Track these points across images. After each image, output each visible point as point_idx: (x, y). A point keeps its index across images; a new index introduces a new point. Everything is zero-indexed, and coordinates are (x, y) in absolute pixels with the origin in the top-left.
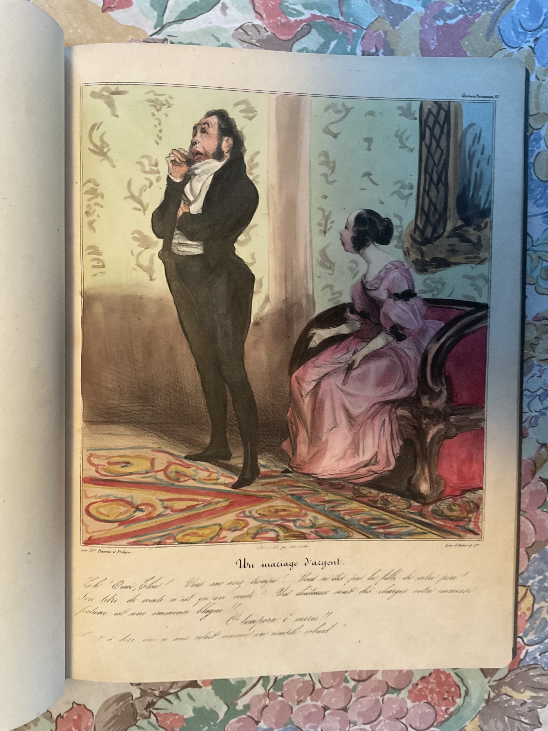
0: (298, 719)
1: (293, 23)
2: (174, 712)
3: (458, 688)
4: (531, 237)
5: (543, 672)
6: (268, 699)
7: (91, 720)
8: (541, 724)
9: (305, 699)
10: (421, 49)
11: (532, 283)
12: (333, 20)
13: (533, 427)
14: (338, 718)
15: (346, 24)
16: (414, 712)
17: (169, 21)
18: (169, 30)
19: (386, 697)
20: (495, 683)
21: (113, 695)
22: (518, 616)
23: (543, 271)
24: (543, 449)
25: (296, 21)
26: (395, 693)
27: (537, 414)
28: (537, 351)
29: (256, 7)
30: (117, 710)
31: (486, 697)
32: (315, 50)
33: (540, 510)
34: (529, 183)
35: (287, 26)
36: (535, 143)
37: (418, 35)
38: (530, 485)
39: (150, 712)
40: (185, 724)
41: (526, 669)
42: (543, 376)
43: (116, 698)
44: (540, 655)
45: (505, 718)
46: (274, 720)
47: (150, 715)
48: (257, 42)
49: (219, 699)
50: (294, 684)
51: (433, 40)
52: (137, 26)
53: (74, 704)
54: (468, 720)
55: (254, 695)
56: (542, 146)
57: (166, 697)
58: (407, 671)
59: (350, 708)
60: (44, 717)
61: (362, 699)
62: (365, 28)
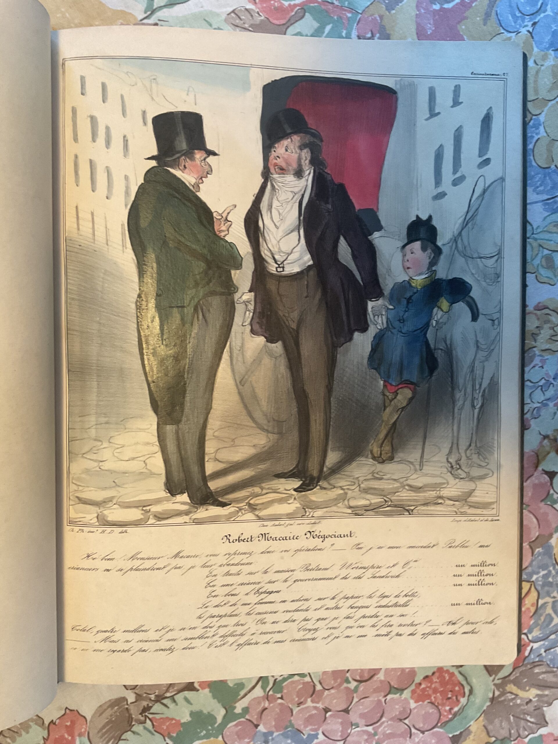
0: (298, 722)
1: (287, 7)
2: (170, 717)
3: (462, 688)
4: (531, 225)
5: (549, 669)
6: (267, 702)
7: (84, 726)
8: (547, 723)
9: (306, 700)
10: (417, 34)
11: (533, 272)
12: (328, 4)
13: (535, 418)
14: (340, 720)
15: (341, 8)
16: (417, 712)
17: (159, 6)
18: (160, 14)
19: (389, 697)
20: (500, 681)
21: (107, 700)
22: (522, 613)
23: (543, 260)
24: (546, 441)
25: (290, 5)
26: (398, 693)
27: (539, 405)
28: (538, 340)
30: (111, 715)
31: (491, 695)
32: (309, 35)
33: (543, 503)
34: (529, 170)
35: (281, 10)
36: (534, 129)
37: (415, 19)
38: (533, 478)
39: (146, 716)
40: (182, 729)
41: (532, 666)
42: (544, 367)
43: (109, 703)
44: (545, 651)
45: (510, 718)
46: (274, 723)
47: (146, 720)
48: (250, 27)
49: (217, 702)
50: (294, 685)
51: (430, 24)
52: (126, 11)
53: (67, 710)
54: (472, 720)
55: (253, 698)
56: (541, 132)
57: (162, 701)
58: (409, 671)
59: (352, 710)
60: (36, 724)
61: (364, 700)
62: (361, 12)
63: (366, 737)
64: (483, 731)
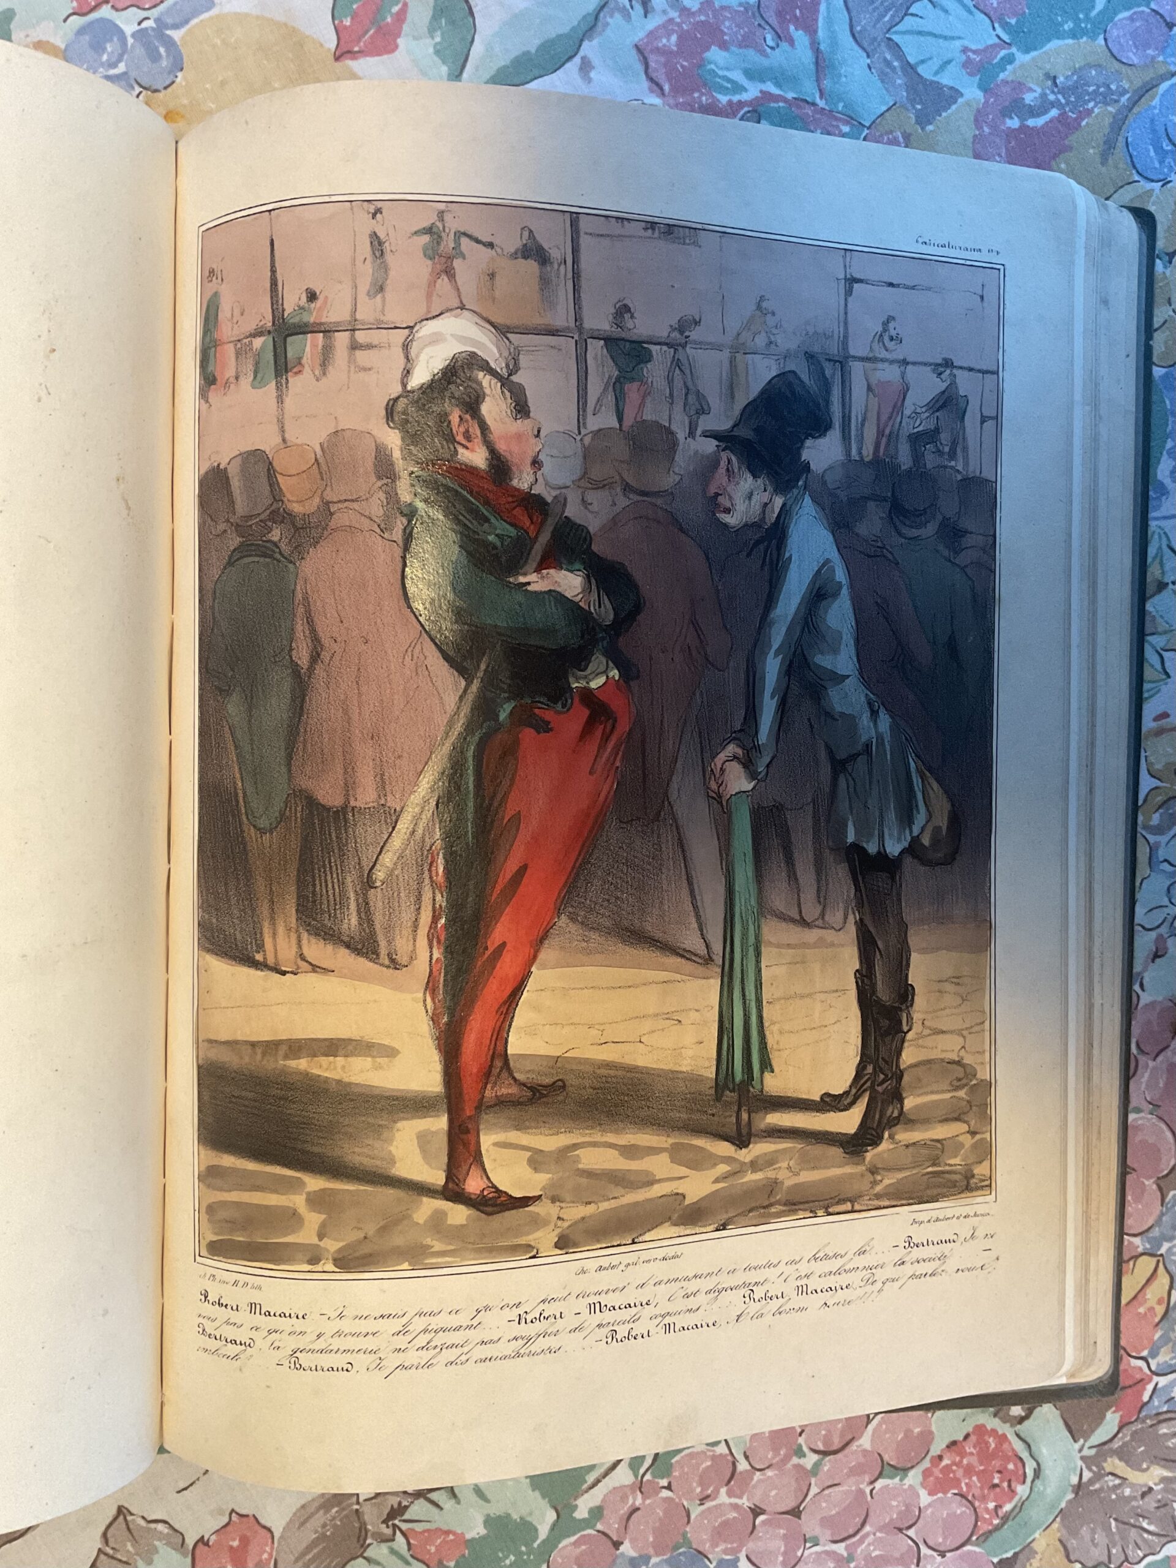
0: (700, 1536)
1: (725, 106)
2: (445, 1528)
3: (1020, 1465)
6: (640, 1496)
7: (268, 1549)
9: (717, 1492)
12: (802, 104)
14: (782, 1531)
15: (831, 114)
16: (933, 1513)
19: (880, 1484)
20: (1093, 1452)
21: (316, 1493)
25: (730, 102)
26: (896, 1475)
29: (650, 70)
30: (324, 1526)
31: (1075, 1480)
35: (712, 111)
37: (971, 145)
39: (394, 1526)
40: (467, 1552)
41: (1154, 1422)
43: (320, 1502)
45: (1110, 1524)
46: (651, 1539)
47: (394, 1534)
49: (540, 1497)
50: (693, 1463)
51: (1000, 155)
53: (234, 1515)
54: (1038, 1528)
55: (611, 1488)
57: (429, 1497)
58: (921, 1433)
59: (807, 1510)
60: (168, 1544)
61: (830, 1490)
62: (867, 125)
64: (1056, 1550)
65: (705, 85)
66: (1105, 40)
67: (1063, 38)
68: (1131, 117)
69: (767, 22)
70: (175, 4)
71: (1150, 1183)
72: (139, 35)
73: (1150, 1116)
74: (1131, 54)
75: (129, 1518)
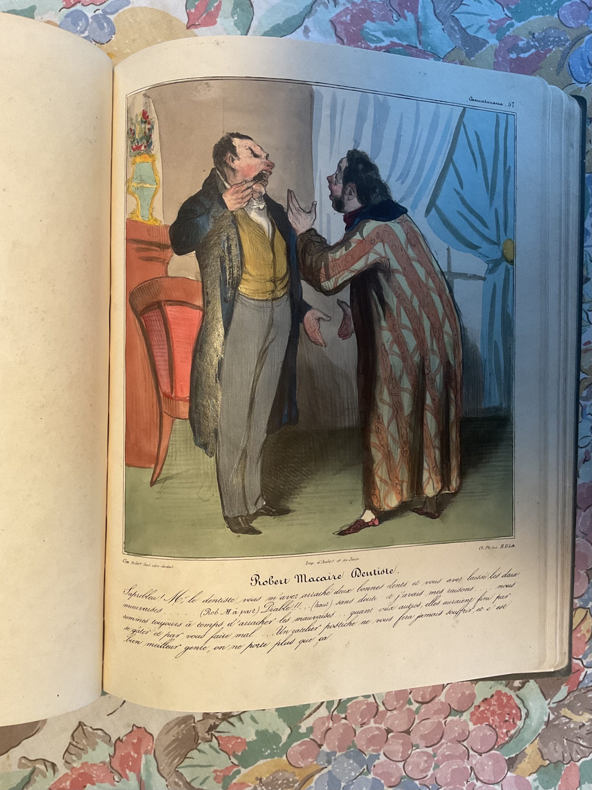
0: (361, 743)
1: (373, 49)
2: (236, 736)
3: (518, 711)
6: (331, 722)
7: (151, 744)
9: (369, 721)
12: (410, 47)
14: (401, 741)
15: (424, 52)
16: (475, 734)
19: (449, 719)
20: (555, 705)
21: (175, 718)
25: (376, 47)
26: (457, 715)
29: (337, 32)
30: (178, 733)
31: (546, 719)
37: (493, 67)
39: (212, 734)
40: (247, 748)
41: (585, 691)
43: (176, 721)
45: (564, 741)
46: (337, 744)
47: (212, 738)
49: (282, 722)
50: (358, 706)
53: (134, 727)
54: (528, 742)
55: (317, 717)
57: (228, 720)
58: (469, 694)
59: (413, 731)
60: (103, 741)
61: (424, 721)
62: (442, 57)
63: (425, 758)
64: (537, 754)
65: (364, 39)
66: (558, 15)
67: (537, 15)
68: (570, 51)
69: (394, 9)
70: (112, 2)
71: (583, 572)
72: (95, 17)
73: (582, 539)
74: (571, 22)
75: (84, 727)
